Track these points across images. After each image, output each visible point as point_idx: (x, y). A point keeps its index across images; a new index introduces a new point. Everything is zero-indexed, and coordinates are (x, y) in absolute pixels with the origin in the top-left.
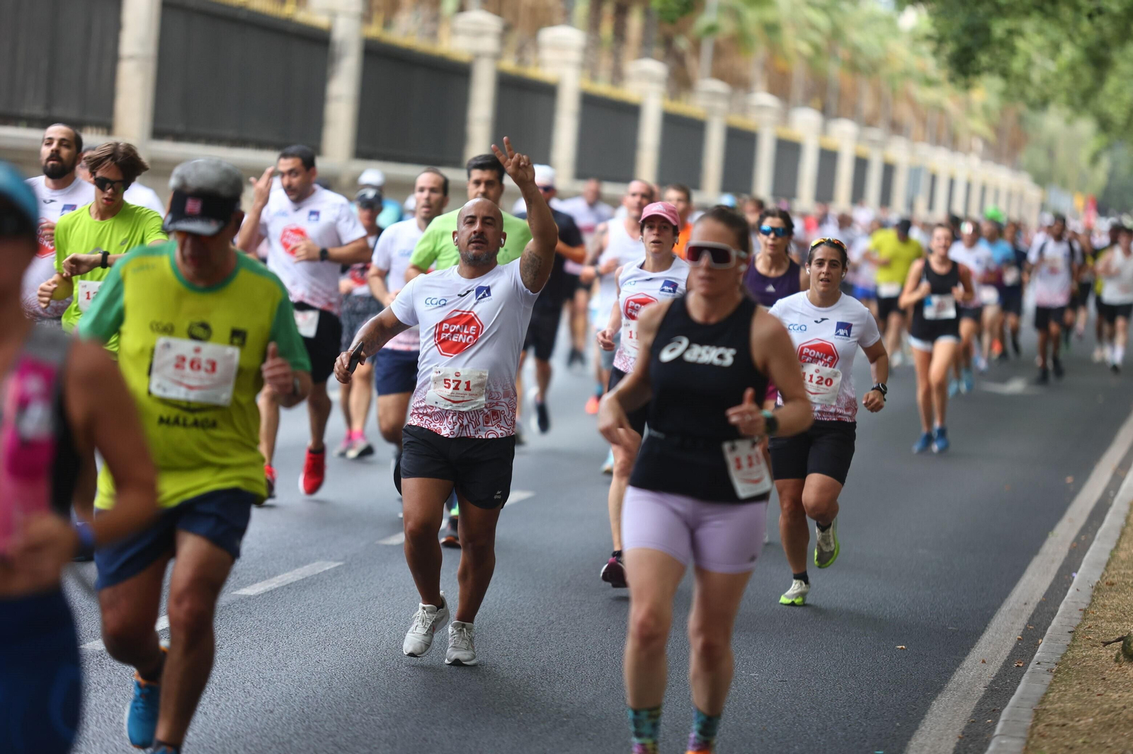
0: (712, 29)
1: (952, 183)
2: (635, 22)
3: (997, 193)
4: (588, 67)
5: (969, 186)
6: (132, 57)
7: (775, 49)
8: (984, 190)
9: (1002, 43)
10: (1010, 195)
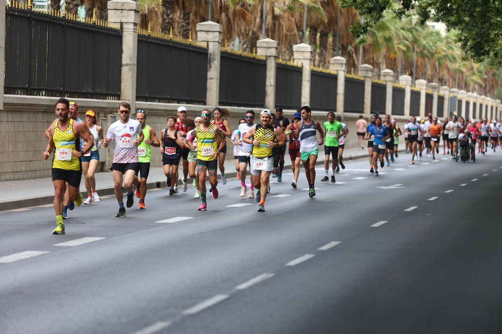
0: (363, 41)
1: (468, 103)
2: (330, 39)
3: (487, 106)
4: (312, 60)
5: (475, 104)
6: (127, 65)
7: (390, 49)
8: (481, 105)
9: (493, 41)
10: (492, 107)
